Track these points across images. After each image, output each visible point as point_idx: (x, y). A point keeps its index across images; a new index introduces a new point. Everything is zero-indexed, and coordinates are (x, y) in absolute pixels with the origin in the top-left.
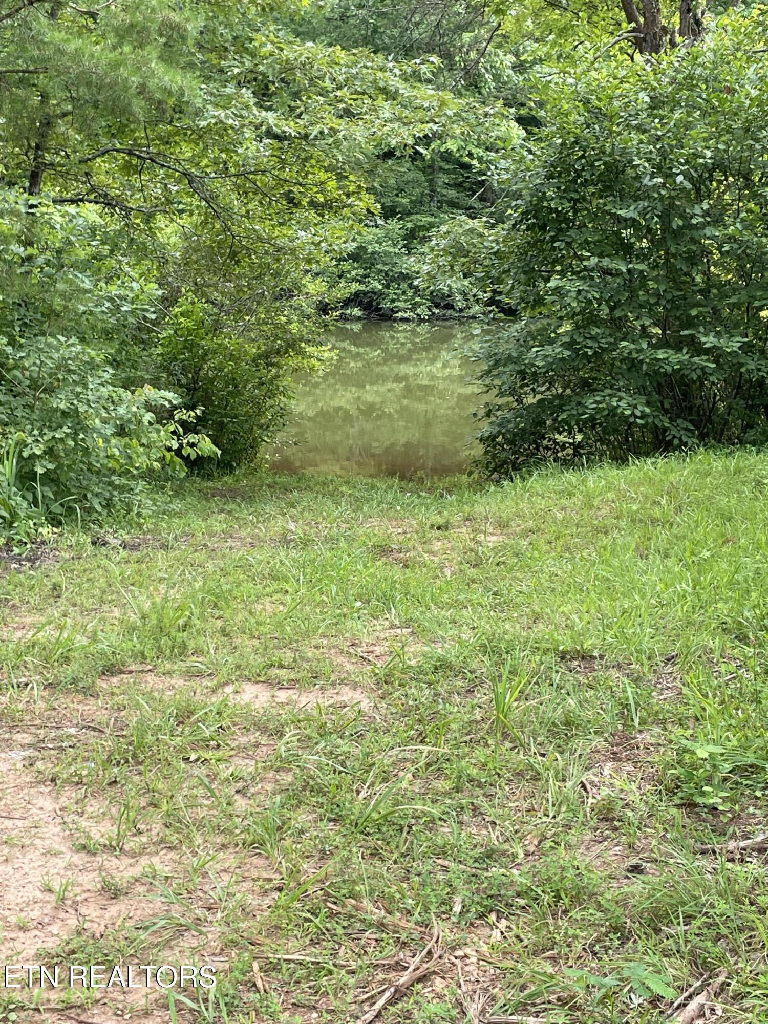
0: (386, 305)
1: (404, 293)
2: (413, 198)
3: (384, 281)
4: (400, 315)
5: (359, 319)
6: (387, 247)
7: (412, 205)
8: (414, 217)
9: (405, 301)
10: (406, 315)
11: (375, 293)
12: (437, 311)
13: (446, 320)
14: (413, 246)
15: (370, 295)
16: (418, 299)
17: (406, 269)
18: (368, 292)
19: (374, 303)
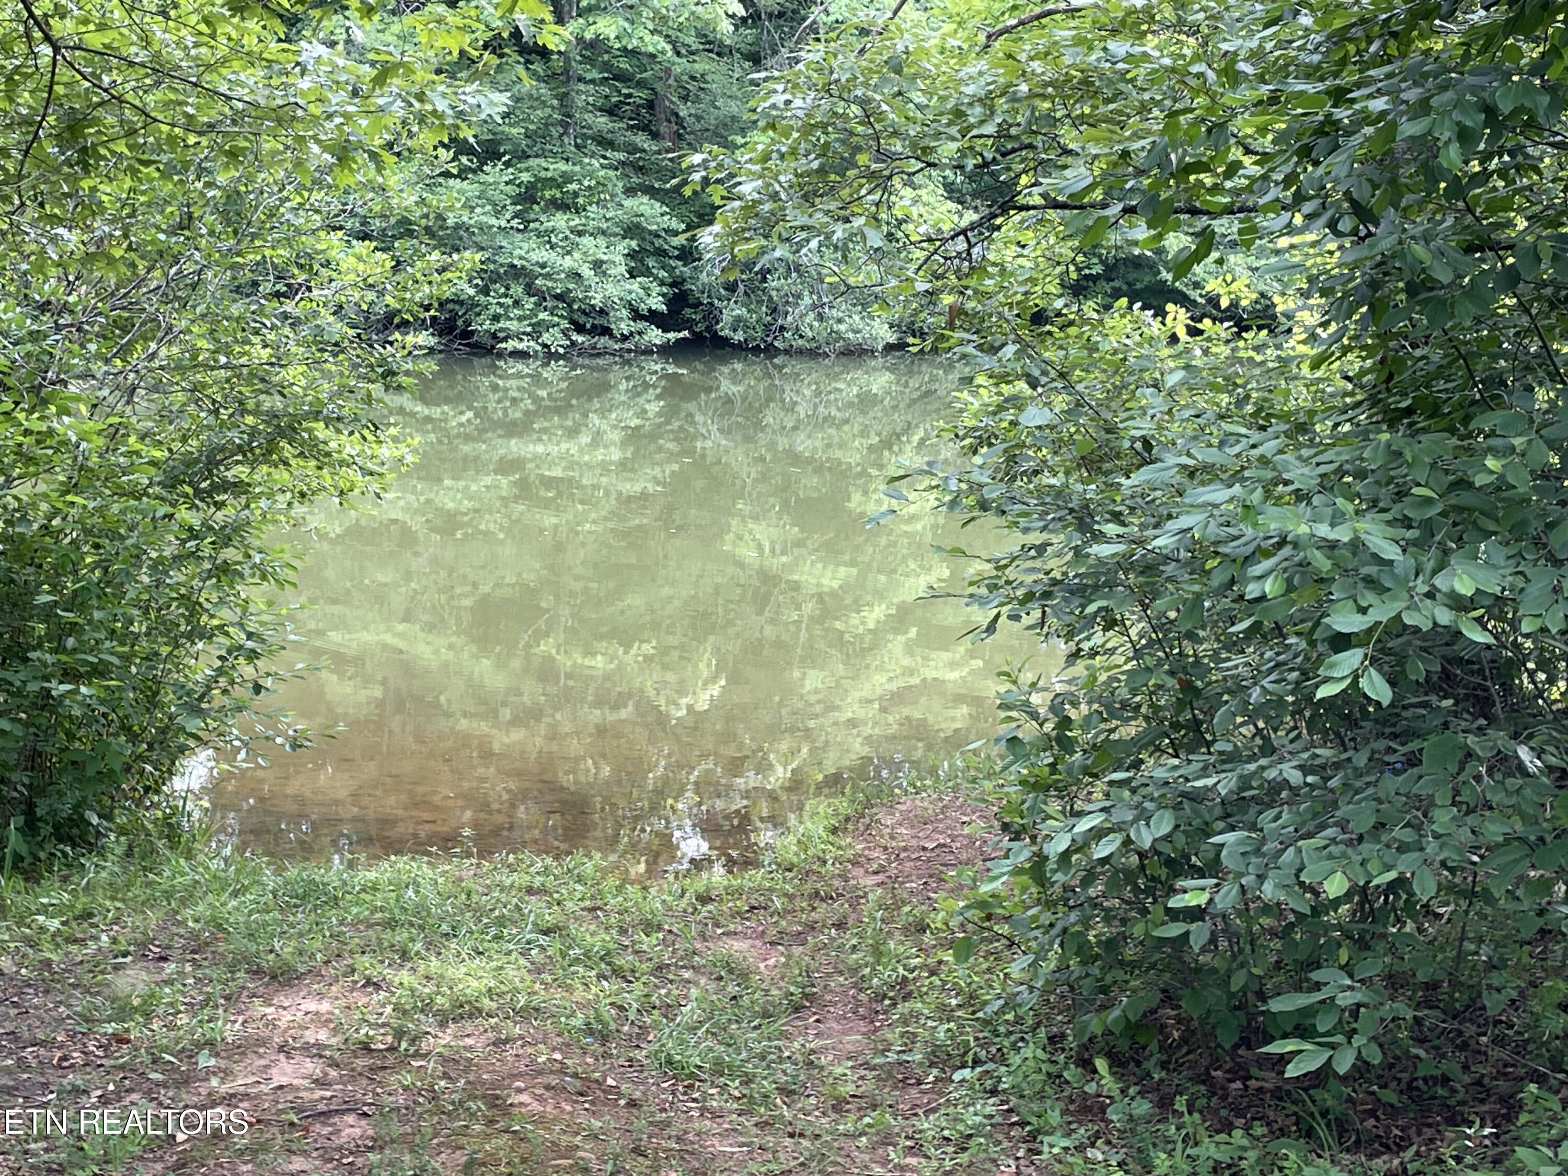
0: (482, 325)
1: (517, 303)
2: (532, 127)
3: (479, 281)
4: (511, 345)
5: (432, 350)
6: (482, 216)
7: (529, 142)
8: (533, 162)
9: (520, 319)
10: (521, 346)
11: (461, 303)
12: (580, 339)
13: (599, 355)
14: (532, 216)
15: (450, 306)
16: (543, 316)
17: (521, 258)
18: (448, 301)
19: (460, 322)
